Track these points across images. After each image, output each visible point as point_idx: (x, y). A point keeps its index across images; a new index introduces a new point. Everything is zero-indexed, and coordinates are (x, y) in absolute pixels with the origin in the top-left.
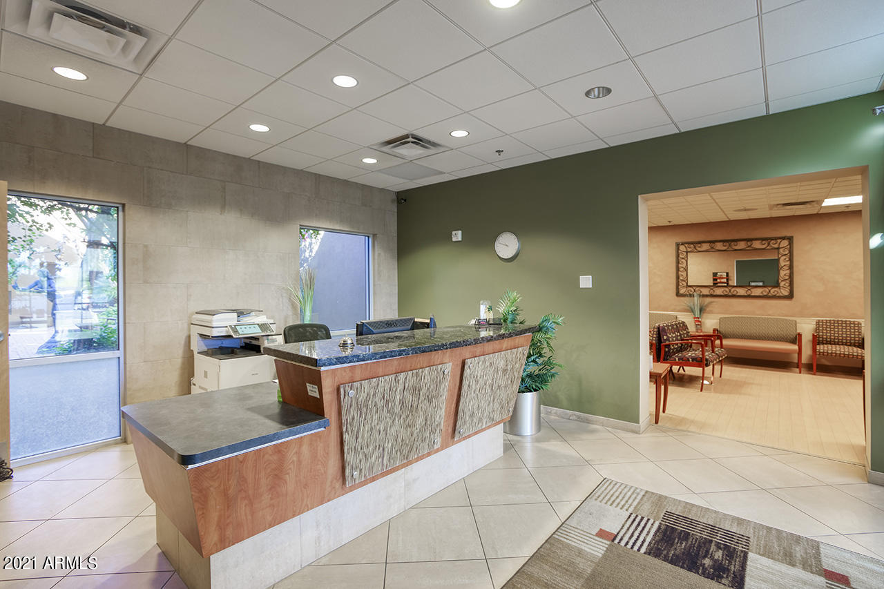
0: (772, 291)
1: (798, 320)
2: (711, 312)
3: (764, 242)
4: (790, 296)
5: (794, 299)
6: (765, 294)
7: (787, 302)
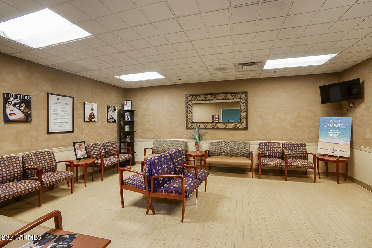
0: (237, 125)
1: (250, 142)
2: (205, 139)
3: (233, 95)
4: (246, 128)
5: (248, 130)
6: (234, 127)
7: (245, 132)
